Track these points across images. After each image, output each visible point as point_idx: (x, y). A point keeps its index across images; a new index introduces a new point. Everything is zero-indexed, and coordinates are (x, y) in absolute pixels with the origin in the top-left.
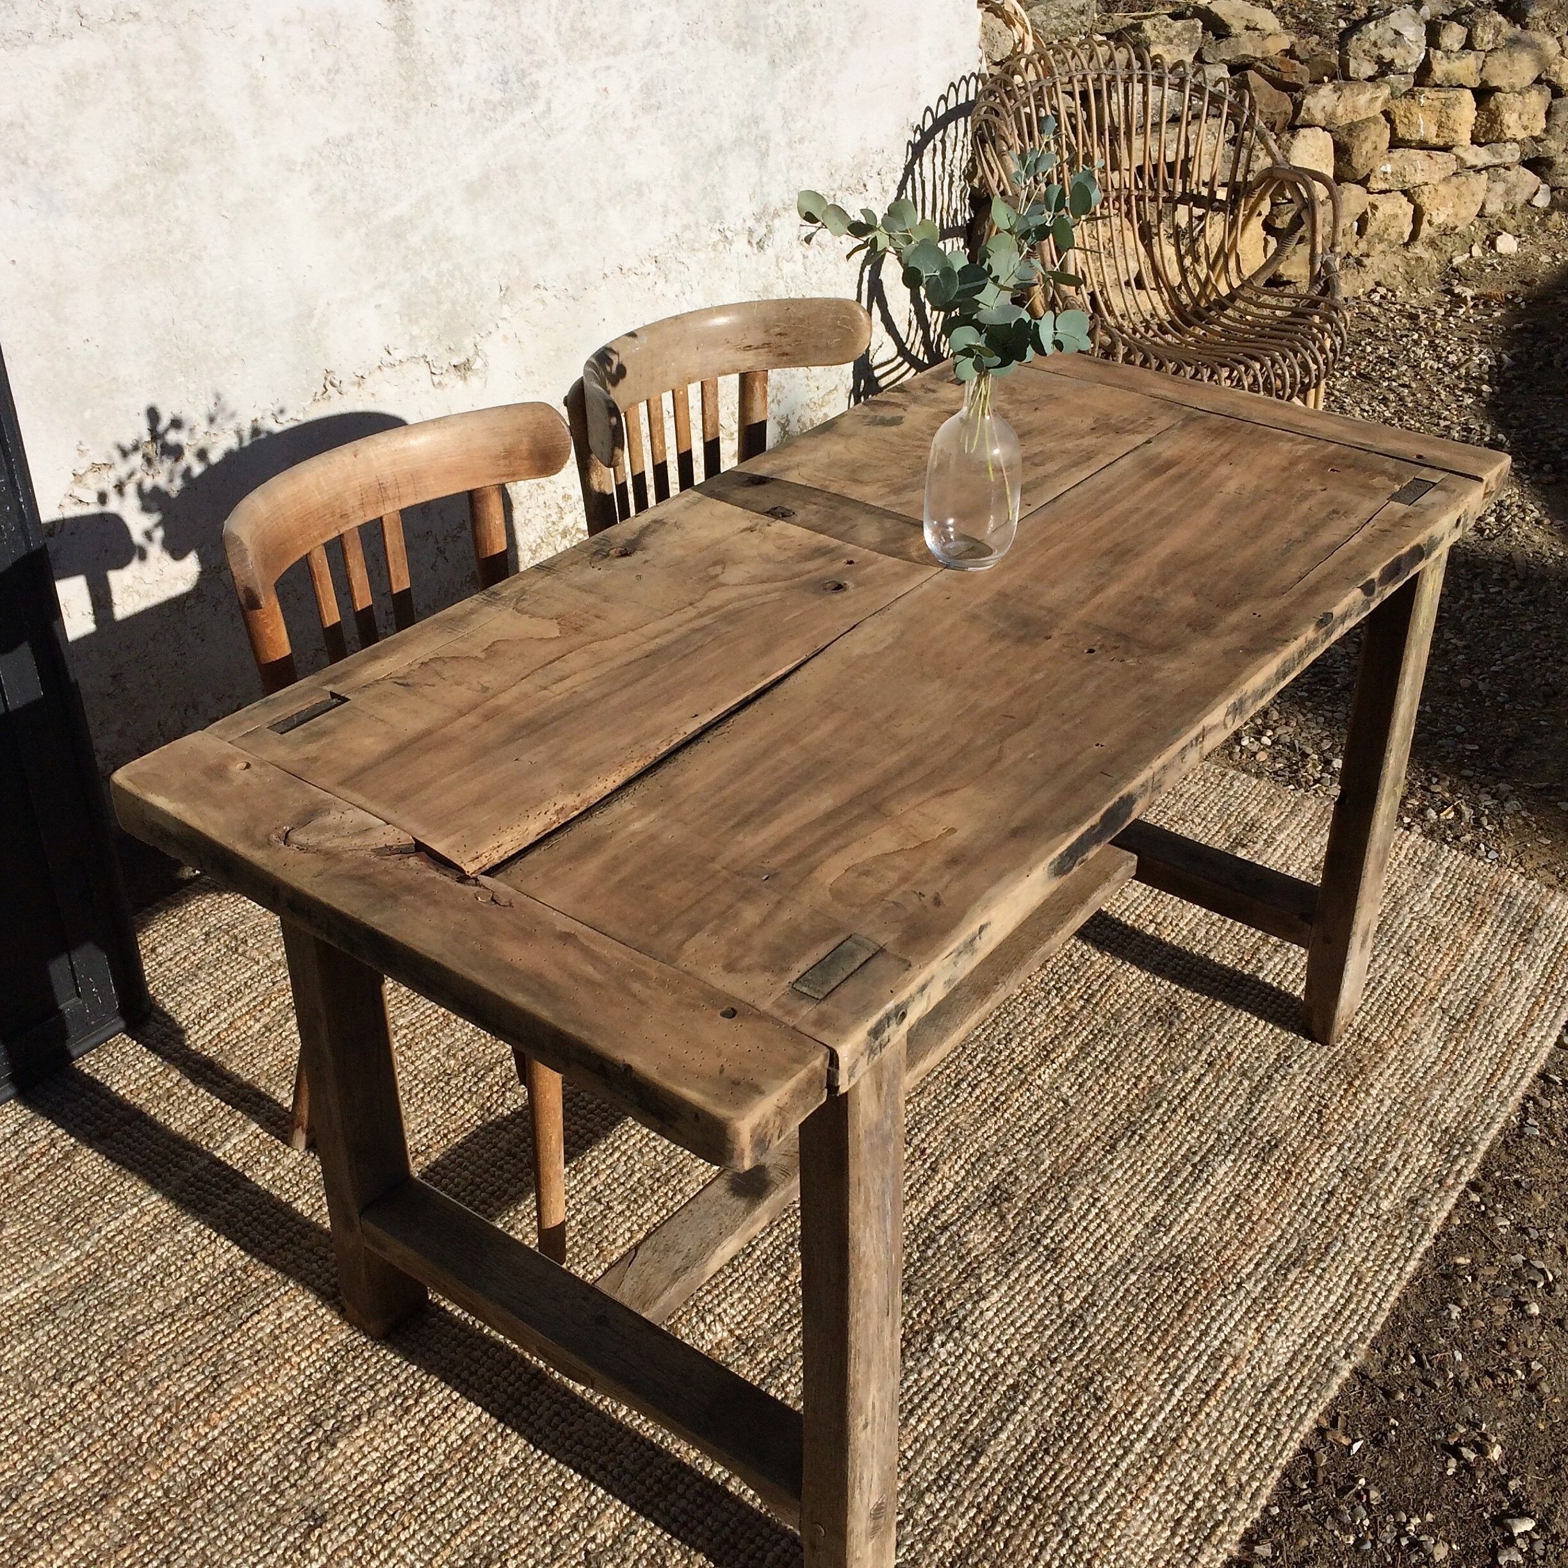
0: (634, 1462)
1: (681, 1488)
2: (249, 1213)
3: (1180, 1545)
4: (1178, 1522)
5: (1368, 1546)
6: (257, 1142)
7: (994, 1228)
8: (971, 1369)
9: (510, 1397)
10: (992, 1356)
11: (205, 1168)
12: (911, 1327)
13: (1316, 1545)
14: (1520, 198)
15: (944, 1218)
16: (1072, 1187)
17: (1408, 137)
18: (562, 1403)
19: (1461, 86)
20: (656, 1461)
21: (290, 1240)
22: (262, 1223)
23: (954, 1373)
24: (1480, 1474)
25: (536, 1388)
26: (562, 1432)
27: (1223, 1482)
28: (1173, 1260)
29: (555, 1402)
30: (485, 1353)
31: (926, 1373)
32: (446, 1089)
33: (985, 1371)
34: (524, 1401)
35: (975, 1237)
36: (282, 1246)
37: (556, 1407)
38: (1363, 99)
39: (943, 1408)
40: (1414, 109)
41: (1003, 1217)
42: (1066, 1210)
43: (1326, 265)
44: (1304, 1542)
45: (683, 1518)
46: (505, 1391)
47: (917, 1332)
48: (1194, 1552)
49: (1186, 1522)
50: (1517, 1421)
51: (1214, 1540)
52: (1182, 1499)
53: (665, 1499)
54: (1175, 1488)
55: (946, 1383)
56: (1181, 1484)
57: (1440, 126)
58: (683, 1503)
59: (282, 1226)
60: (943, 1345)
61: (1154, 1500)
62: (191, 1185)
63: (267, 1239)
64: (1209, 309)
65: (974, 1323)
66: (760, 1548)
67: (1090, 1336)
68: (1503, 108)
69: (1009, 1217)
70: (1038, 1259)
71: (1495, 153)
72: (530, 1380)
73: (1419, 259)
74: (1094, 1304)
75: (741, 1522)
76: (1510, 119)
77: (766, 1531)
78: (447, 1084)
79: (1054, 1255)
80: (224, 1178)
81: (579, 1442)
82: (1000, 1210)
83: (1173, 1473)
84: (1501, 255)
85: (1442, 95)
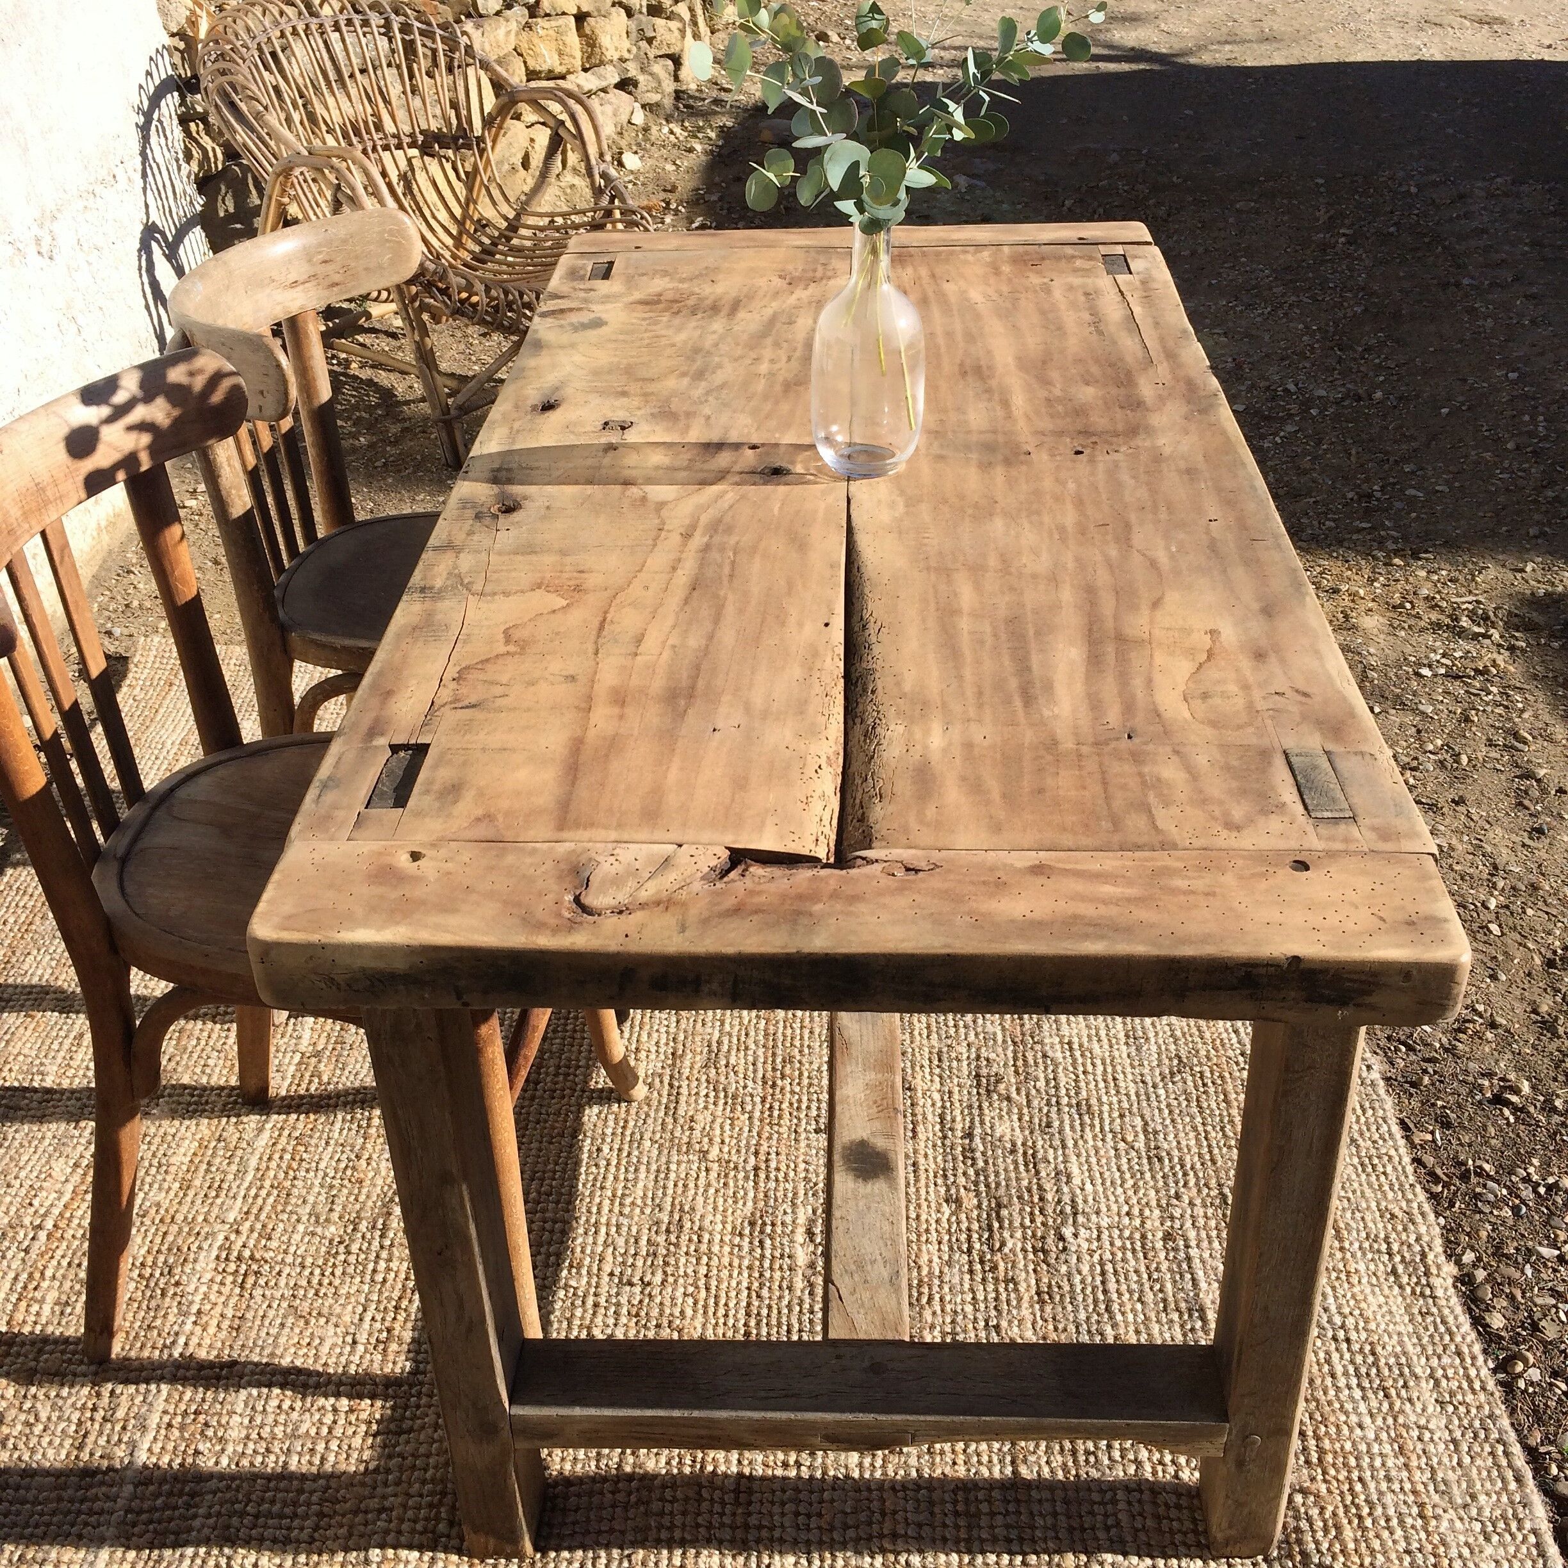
0: (917, 1510)
1: (985, 1508)
2: (242, 1514)
3: (1413, 1292)
4: (1394, 1272)
5: (1524, 1210)
6: (176, 1433)
7: (1009, 1112)
8: (1118, 1243)
9: (733, 1527)
10: (1126, 1220)
11: (134, 1497)
12: (1034, 1235)
13: (1493, 1230)
14: (624, 118)
15: (959, 1126)
16: (1041, 1042)
17: (538, 68)
18: (791, 1500)
19: (564, 13)
20: (936, 1496)
21: (321, 1515)
22: (269, 1515)
23: (1108, 1256)
24: (1532, 1109)
25: (750, 1503)
26: (819, 1528)
27: (1393, 1216)
28: (1175, 1062)
29: (783, 1504)
30: (662, 1499)
31: (1085, 1269)
32: (352, 1259)
33: (1130, 1238)
34: (753, 1520)
35: (1002, 1129)
36: (316, 1528)
37: (789, 1507)
38: (501, 32)
39: (1131, 1292)
40: (536, 41)
41: (1008, 1099)
42: (1056, 1066)
43: (604, 175)
44: (1483, 1234)
45: (1013, 1534)
46: (722, 1525)
47: (1043, 1238)
48: (1428, 1292)
49: (1400, 1269)
50: (1509, 1056)
51: (1434, 1270)
52: (1379, 1251)
53: (980, 1528)
54: (1366, 1245)
55: (1109, 1267)
56: (1367, 1238)
57: (560, 54)
58: (999, 1520)
59: (295, 1504)
60: (1076, 1235)
61: (1362, 1267)
62: (134, 1525)
63: (289, 1529)
64: (494, 244)
65: (1085, 1201)
66: (1106, 1515)
67: (1181, 1159)
68: (597, 31)
69: (1014, 1095)
70: (1072, 1121)
71: (600, 77)
72: (737, 1499)
73: (572, 186)
74: (1156, 1132)
75: (1066, 1501)
76: (605, 40)
77: (1096, 1497)
78: (349, 1253)
79: (1083, 1109)
80: (170, 1494)
81: (846, 1527)
82: (999, 1095)
83: (1354, 1233)
84: (632, 172)
85: (553, 23)
